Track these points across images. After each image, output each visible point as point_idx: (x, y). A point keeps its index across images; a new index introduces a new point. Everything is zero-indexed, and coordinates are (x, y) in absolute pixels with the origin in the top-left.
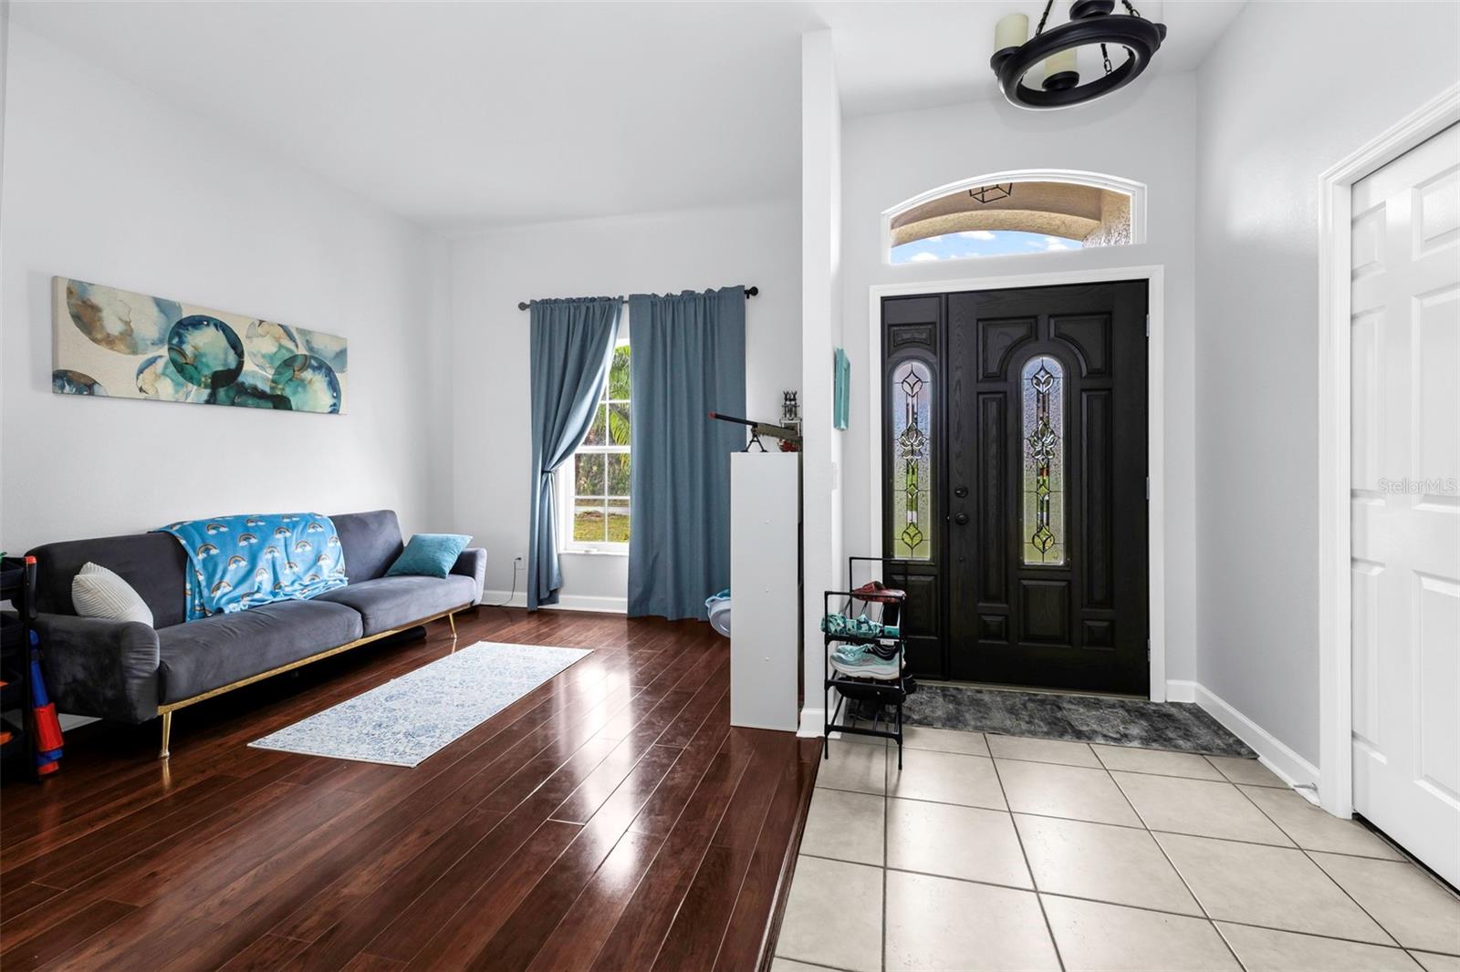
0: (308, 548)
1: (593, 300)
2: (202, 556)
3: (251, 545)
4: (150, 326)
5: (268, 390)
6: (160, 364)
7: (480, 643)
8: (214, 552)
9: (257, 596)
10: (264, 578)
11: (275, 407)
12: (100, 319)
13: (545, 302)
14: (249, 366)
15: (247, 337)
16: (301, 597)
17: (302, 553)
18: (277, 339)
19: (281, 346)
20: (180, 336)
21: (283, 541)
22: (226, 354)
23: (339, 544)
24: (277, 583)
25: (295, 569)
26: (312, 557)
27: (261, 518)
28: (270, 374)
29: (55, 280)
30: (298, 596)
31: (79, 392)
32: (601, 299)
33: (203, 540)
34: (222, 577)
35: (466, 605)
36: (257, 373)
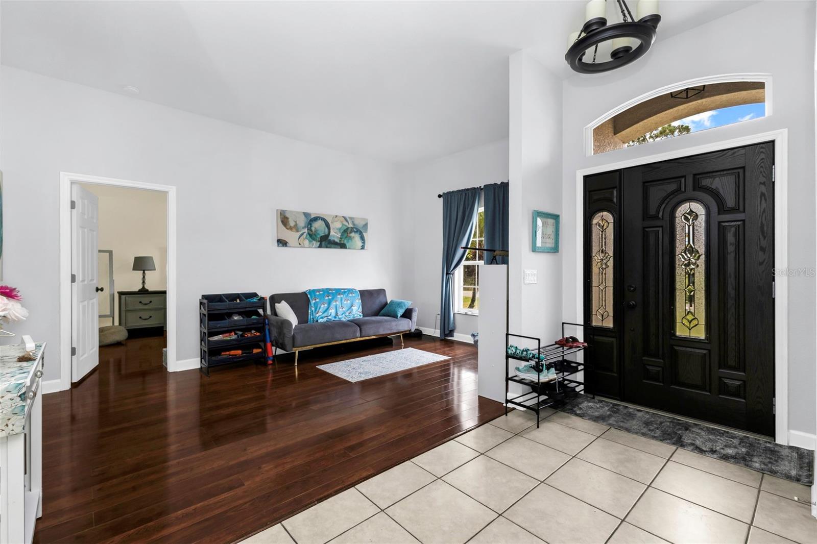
0: (349, 302)
1: (468, 190)
2: (314, 301)
3: (329, 299)
4: (302, 222)
5: (338, 241)
6: (305, 234)
7: (410, 348)
8: (317, 300)
9: (329, 317)
10: (332, 311)
11: (341, 248)
12: (288, 222)
13: (449, 193)
14: (332, 233)
15: (332, 222)
16: (344, 320)
17: (347, 303)
18: (342, 222)
19: (343, 225)
20: (311, 224)
21: (340, 299)
22: (325, 229)
23: (360, 301)
24: (337, 314)
25: (344, 309)
26: (350, 305)
27: (335, 289)
28: (339, 235)
29: (277, 210)
30: (343, 319)
31: (283, 246)
32: (471, 188)
33: (315, 296)
34: (319, 309)
35: (407, 331)
36: (335, 235)
